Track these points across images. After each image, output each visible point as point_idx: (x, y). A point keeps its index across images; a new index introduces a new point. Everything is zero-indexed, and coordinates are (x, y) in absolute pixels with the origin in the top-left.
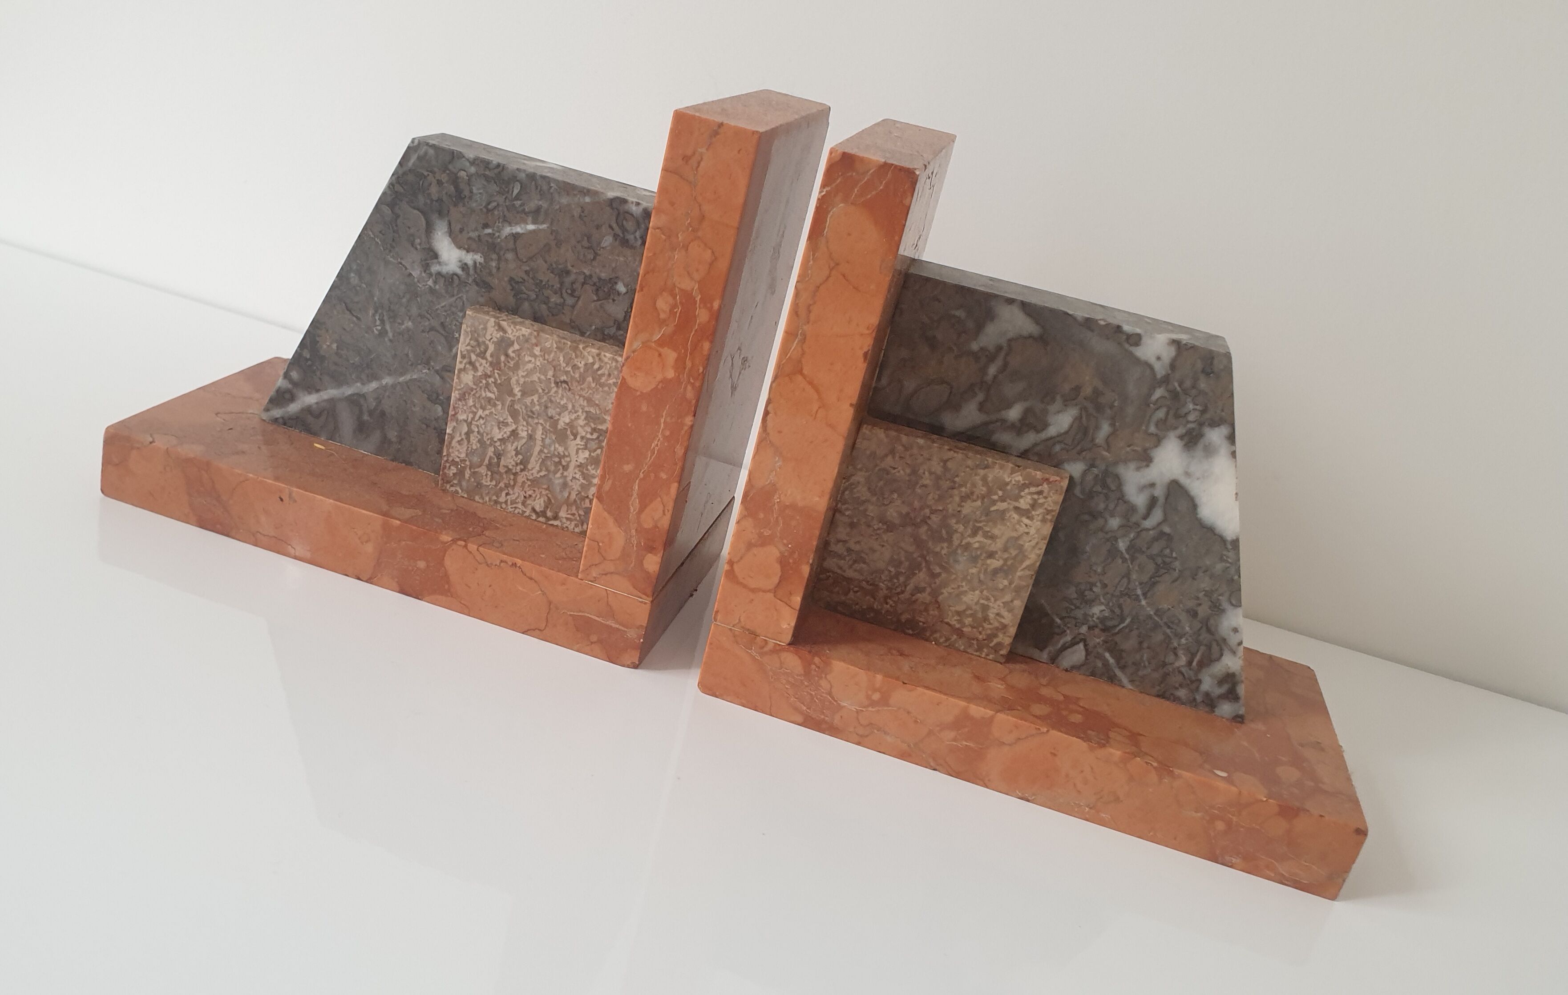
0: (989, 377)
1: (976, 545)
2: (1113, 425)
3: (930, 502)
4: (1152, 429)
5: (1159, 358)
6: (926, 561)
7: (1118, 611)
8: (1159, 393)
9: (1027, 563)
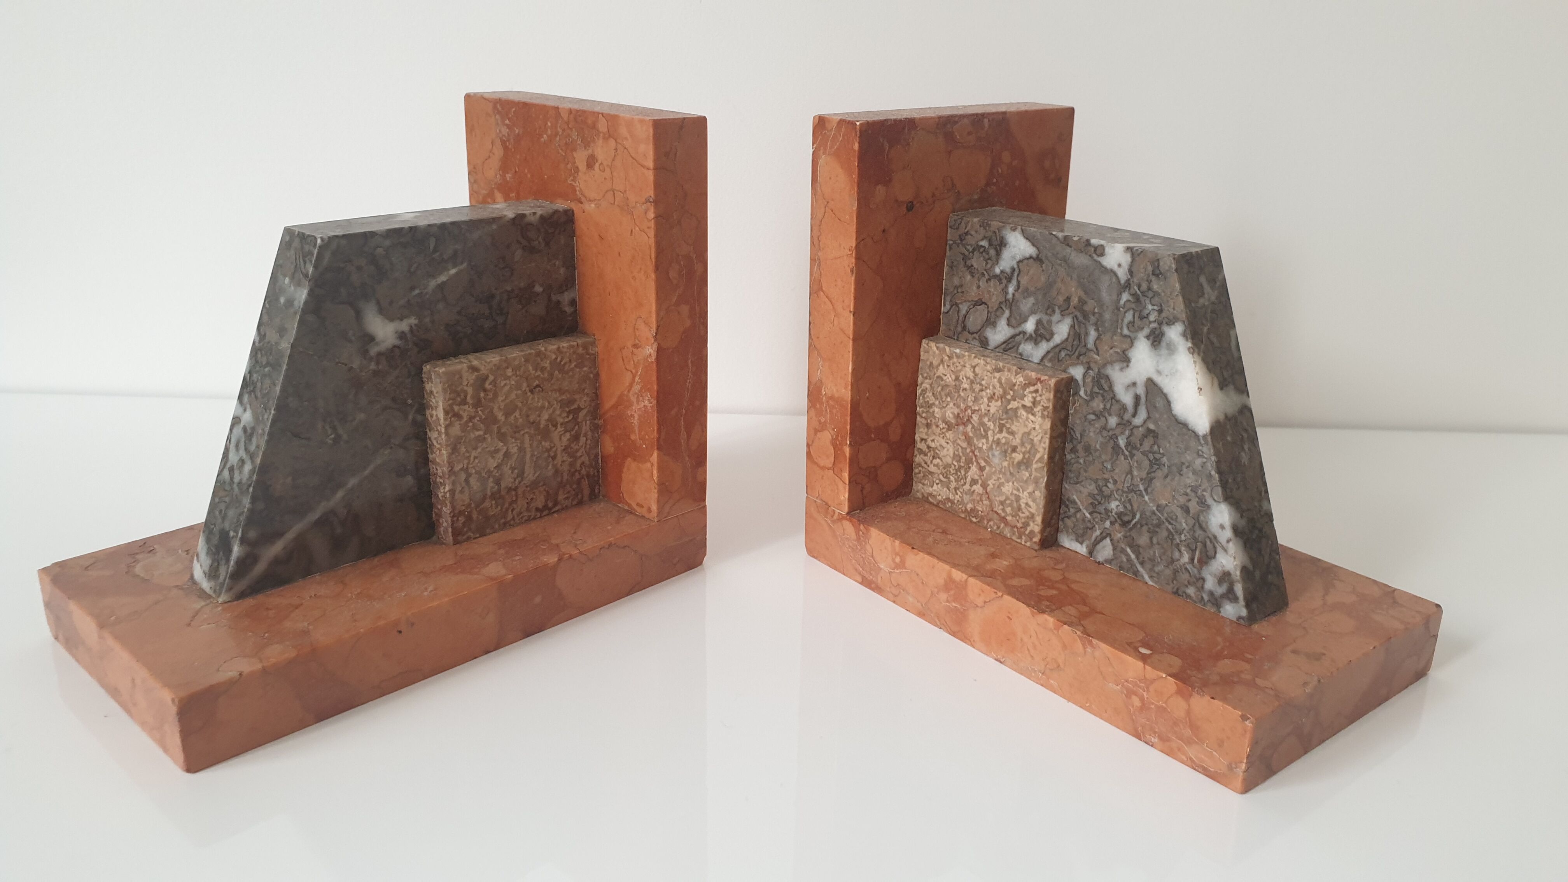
0: (1010, 296)
1: (1003, 441)
2: (1097, 330)
3: (970, 404)
4: (1126, 331)
5: (1119, 265)
6: (976, 456)
7: (1129, 508)
8: (1125, 297)
9: (1038, 456)
